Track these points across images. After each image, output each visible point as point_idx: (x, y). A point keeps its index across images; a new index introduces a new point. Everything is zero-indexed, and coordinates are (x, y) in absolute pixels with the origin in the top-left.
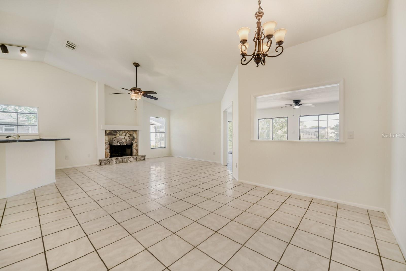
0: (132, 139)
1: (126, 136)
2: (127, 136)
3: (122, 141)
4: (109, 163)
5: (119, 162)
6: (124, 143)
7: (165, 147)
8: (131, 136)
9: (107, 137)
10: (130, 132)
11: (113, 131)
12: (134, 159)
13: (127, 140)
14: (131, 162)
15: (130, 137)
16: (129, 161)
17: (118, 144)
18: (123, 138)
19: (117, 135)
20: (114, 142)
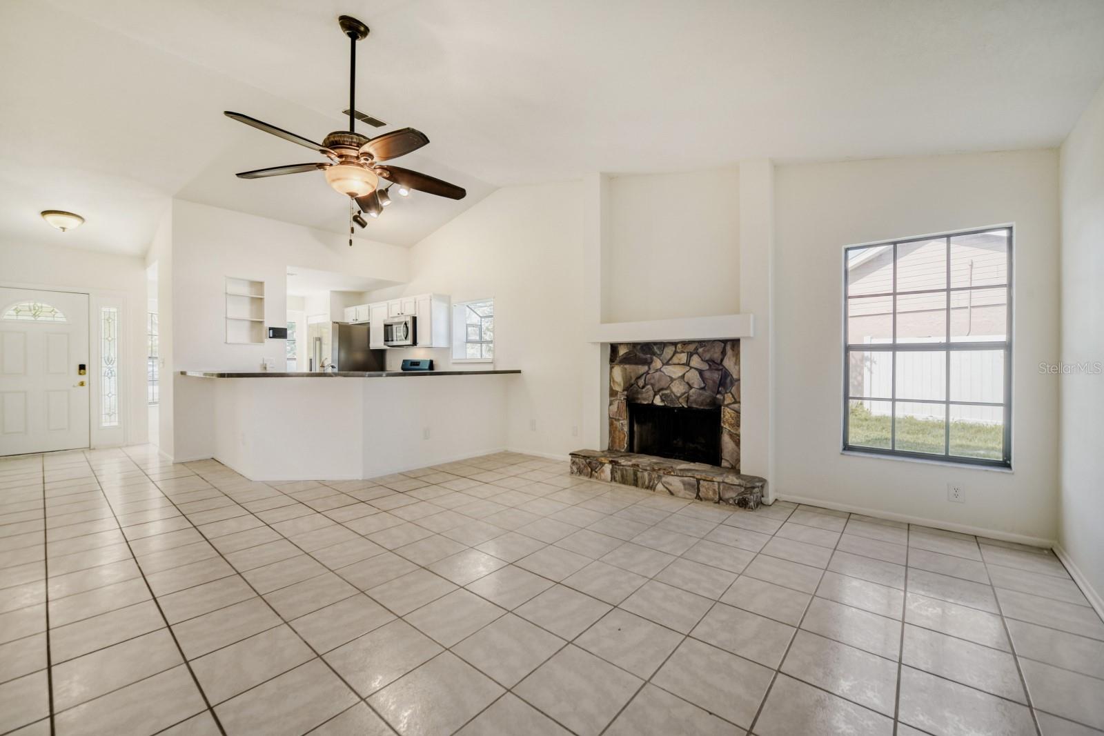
0: (714, 382)
1: (688, 368)
2: (693, 370)
3: (672, 392)
4: (590, 470)
5: (624, 481)
6: (678, 398)
7: (1006, 464)
8: (710, 369)
9: (618, 372)
10: (708, 351)
11: (639, 347)
12: (684, 483)
13: (691, 387)
14: (672, 493)
15: (707, 375)
16: (660, 487)
17: (658, 401)
18: (679, 377)
19: (654, 364)
20: (642, 393)
